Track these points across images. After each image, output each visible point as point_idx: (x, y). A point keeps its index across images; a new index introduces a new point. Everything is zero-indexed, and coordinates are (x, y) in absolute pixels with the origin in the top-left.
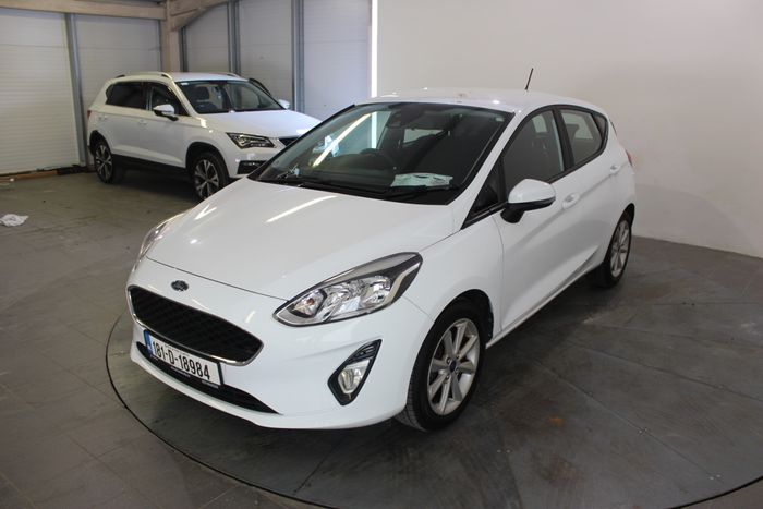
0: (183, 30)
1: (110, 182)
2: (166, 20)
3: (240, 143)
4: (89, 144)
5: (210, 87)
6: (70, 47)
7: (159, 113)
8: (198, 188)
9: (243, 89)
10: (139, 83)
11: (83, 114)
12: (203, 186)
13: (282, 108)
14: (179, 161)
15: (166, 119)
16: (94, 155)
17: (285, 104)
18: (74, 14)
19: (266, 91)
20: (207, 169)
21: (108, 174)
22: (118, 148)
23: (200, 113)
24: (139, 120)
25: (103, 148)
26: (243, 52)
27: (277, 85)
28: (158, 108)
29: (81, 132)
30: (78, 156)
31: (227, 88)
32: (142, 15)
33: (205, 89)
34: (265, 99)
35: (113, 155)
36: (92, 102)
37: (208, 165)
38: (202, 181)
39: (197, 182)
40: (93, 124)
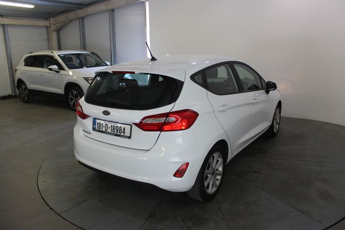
0: (58, 31)
1: (27, 102)
2: (50, 27)
3: (90, 82)
4: (16, 84)
5: (73, 57)
6: (5, 40)
7: (50, 69)
8: (70, 103)
9: (88, 57)
10: (40, 56)
11: (12, 71)
12: (73, 102)
13: (107, 65)
14: (61, 91)
15: (54, 72)
16: (19, 89)
17: (108, 63)
18: (7, 25)
19: (98, 57)
20: (74, 94)
21: (26, 98)
22: (31, 86)
23: (70, 69)
24: (41, 73)
25: (23, 87)
26: (87, 41)
27: (104, 54)
28: (50, 67)
29: (12, 79)
30: (10, 91)
31: (81, 57)
32: (39, 25)
33: (71, 58)
34: (99, 61)
35: (28, 89)
36: (17, 65)
37: (75, 93)
38: (72, 100)
39: (70, 100)
40: (18, 75)
